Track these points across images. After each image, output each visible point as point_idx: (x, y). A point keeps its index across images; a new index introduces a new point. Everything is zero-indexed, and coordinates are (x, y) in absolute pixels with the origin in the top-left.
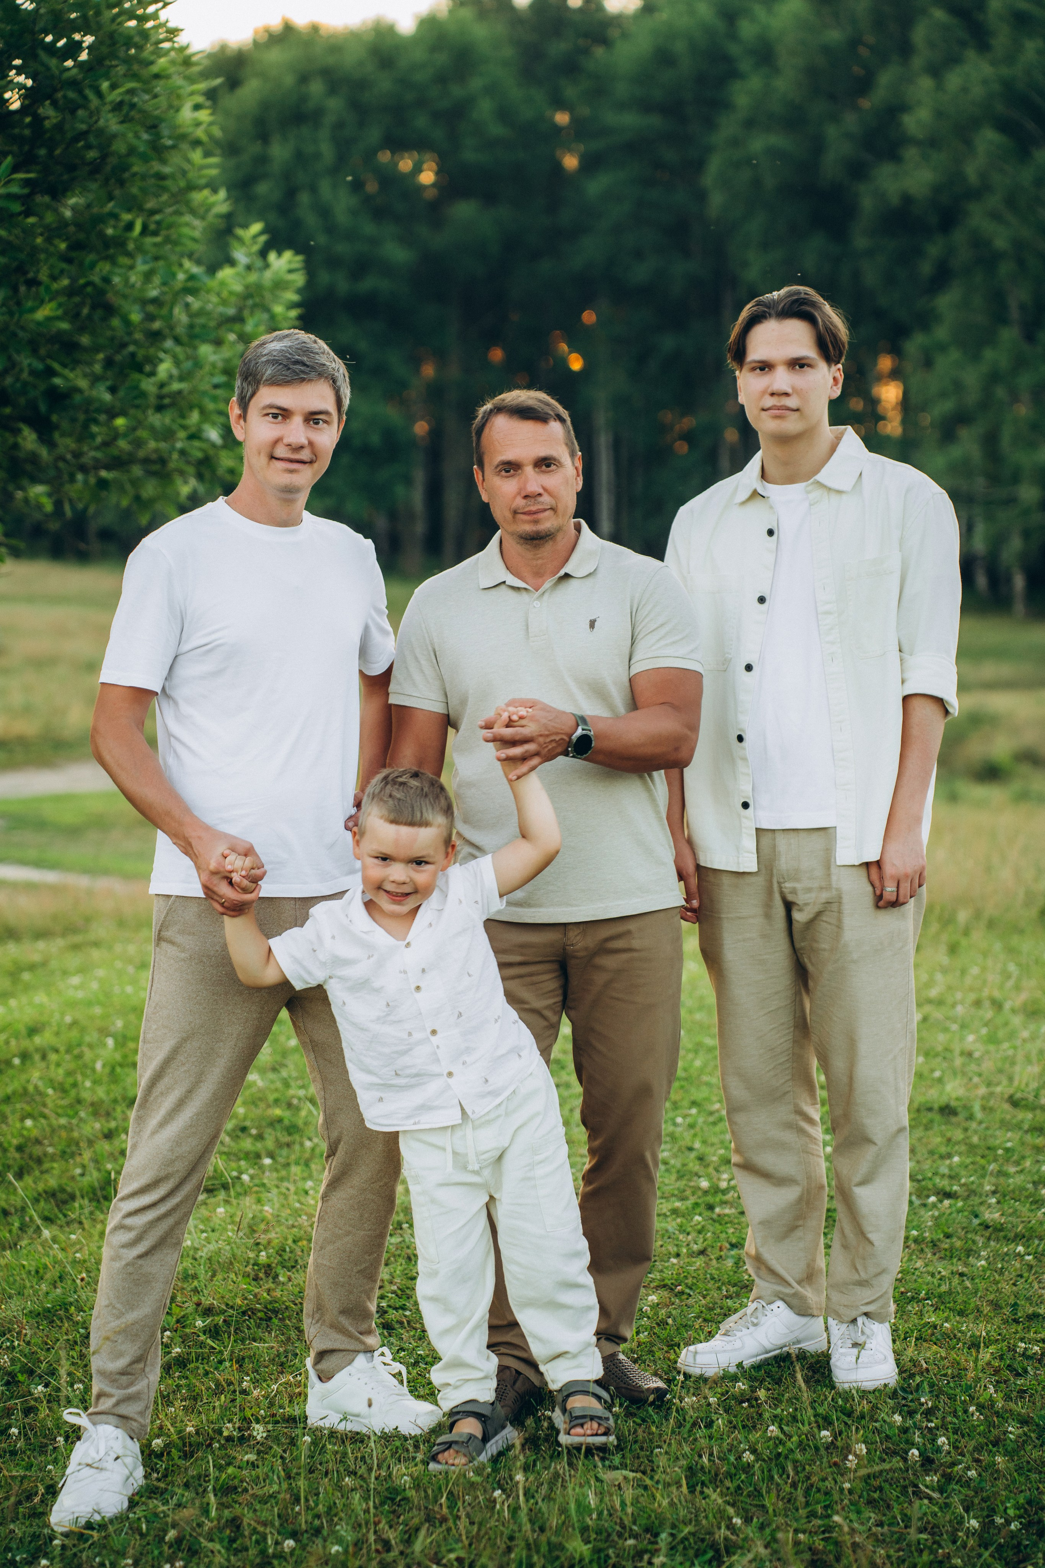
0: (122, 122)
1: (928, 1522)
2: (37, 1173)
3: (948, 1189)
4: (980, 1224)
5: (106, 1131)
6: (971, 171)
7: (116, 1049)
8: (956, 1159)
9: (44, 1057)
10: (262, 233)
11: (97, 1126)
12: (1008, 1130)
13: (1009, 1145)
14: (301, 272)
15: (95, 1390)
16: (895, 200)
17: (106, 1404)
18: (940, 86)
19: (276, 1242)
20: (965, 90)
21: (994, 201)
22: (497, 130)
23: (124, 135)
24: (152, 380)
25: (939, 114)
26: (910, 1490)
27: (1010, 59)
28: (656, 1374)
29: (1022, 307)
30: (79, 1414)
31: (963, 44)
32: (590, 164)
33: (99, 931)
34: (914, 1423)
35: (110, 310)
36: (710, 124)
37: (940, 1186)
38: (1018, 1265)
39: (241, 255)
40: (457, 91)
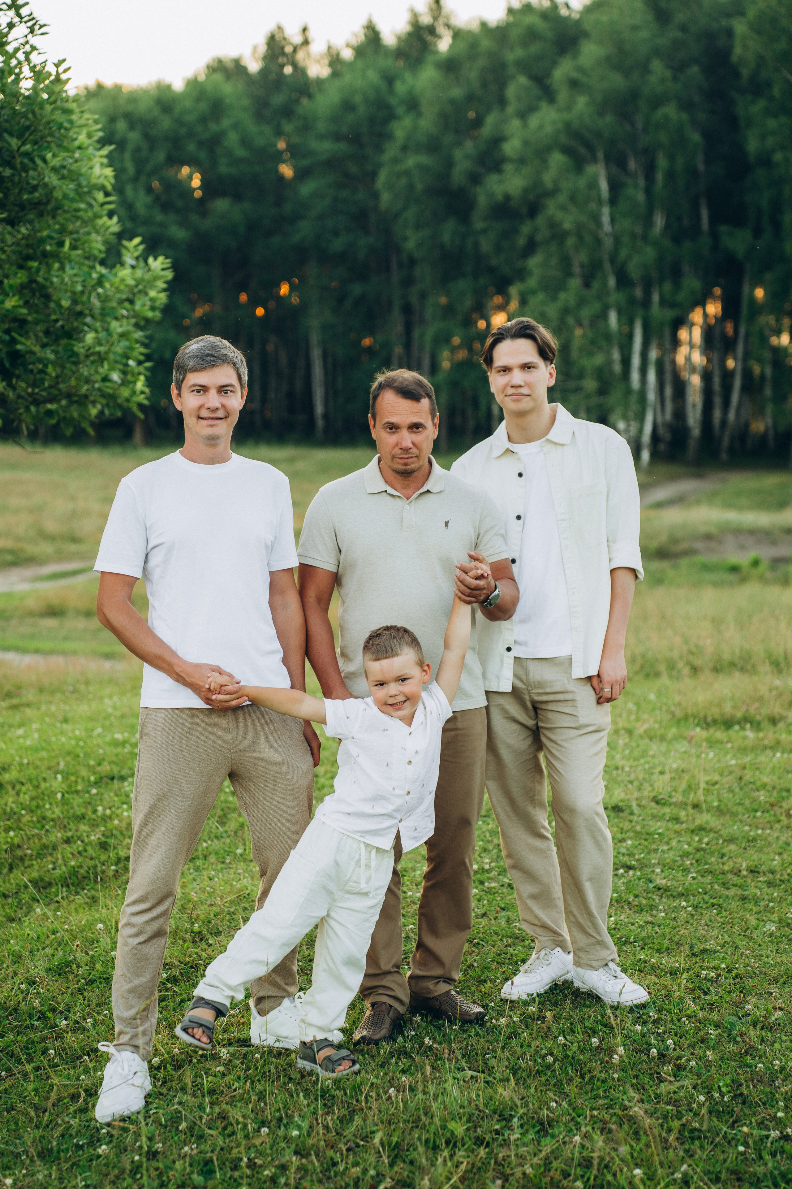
0: (59, 179)
1: (671, 1098)
2: (23, 868)
3: (629, 863)
4: (654, 887)
5: (65, 838)
6: (548, 179)
7: (63, 782)
8: (629, 842)
9: (13, 788)
10: (141, 243)
11: (59, 835)
12: (658, 821)
13: (660, 831)
14: (170, 270)
15: (117, 1029)
16: (500, 198)
17: (124, 1039)
18: (525, 125)
19: (202, 917)
20: (541, 127)
21: (562, 198)
22: (241, 152)
23: (61, 187)
24: (81, 345)
25: (526, 143)
26: (655, 1076)
27: (569, 108)
28: (474, 1002)
29: (582, 266)
30: (107, 1046)
31: (539, 99)
32: (302, 174)
33: (30, 696)
34: (648, 1030)
35: (47, 297)
36: (379, 149)
37: (623, 861)
38: (685, 915)
39: (129, 260)
40: (214, 127)
